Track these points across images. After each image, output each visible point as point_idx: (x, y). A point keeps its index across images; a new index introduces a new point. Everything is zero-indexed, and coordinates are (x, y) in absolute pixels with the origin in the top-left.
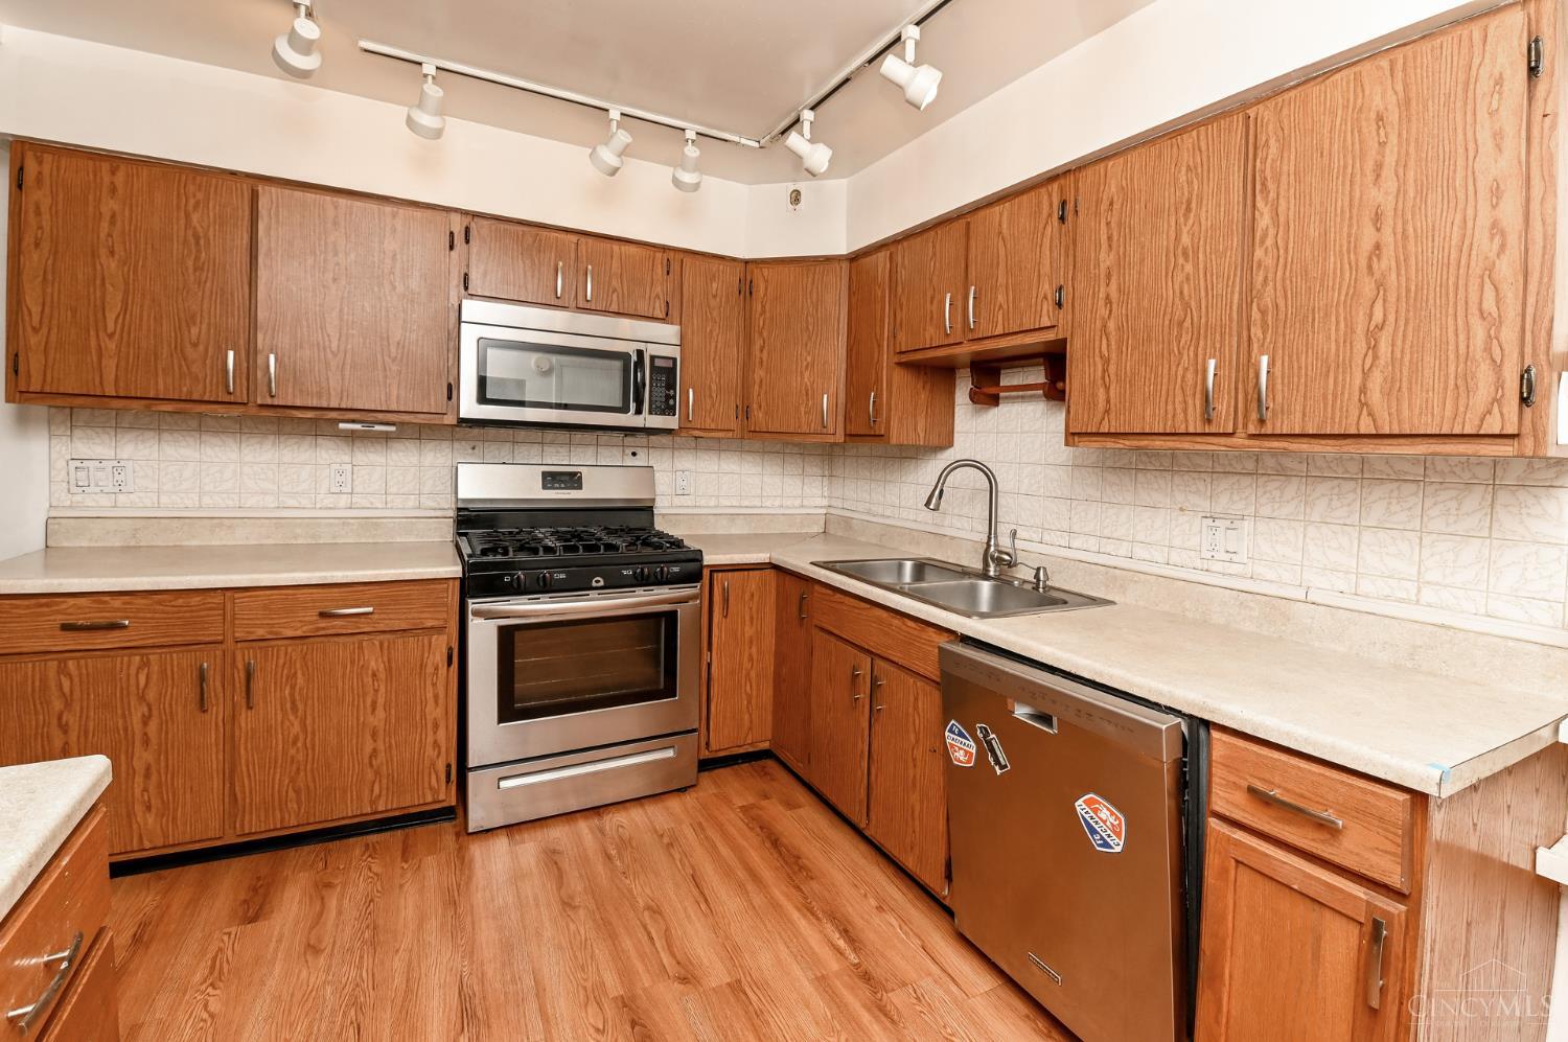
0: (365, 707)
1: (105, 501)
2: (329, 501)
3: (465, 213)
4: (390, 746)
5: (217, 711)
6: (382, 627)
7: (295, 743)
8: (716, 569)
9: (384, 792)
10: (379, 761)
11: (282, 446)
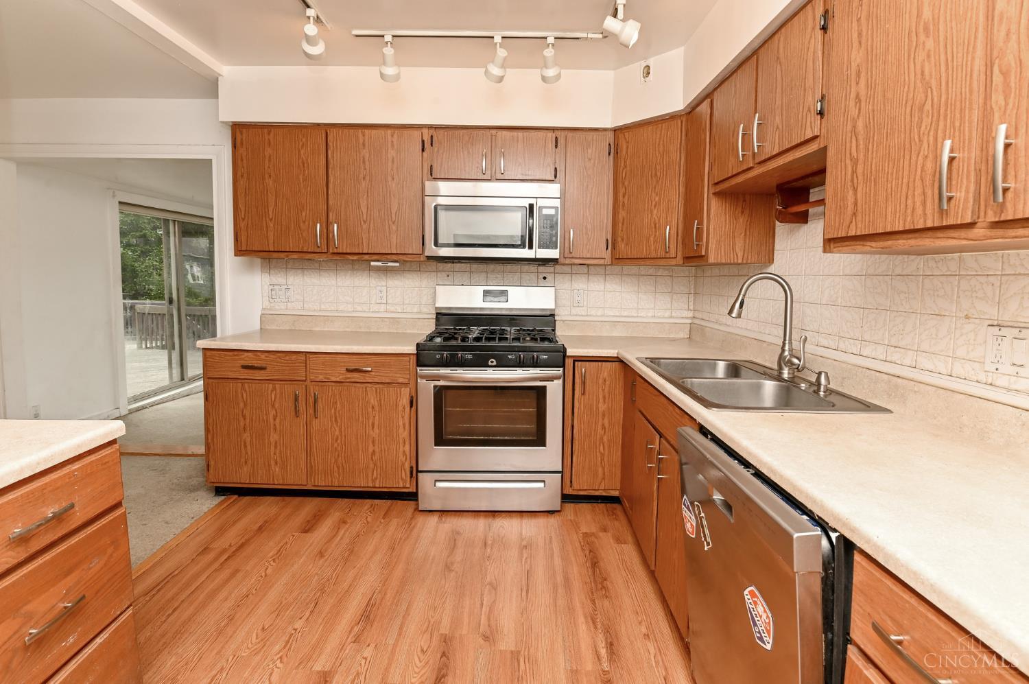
0: (369, 426)
1: (283, 306)
2: (376, 308)
3: (430, 127)
4: (381, 450)
5: (303, 417)
6: (376, 380)
7: (337, 441)
8: (577, 359)
9: (379, 476)
10: (376, 458)
11: (355, 276)
